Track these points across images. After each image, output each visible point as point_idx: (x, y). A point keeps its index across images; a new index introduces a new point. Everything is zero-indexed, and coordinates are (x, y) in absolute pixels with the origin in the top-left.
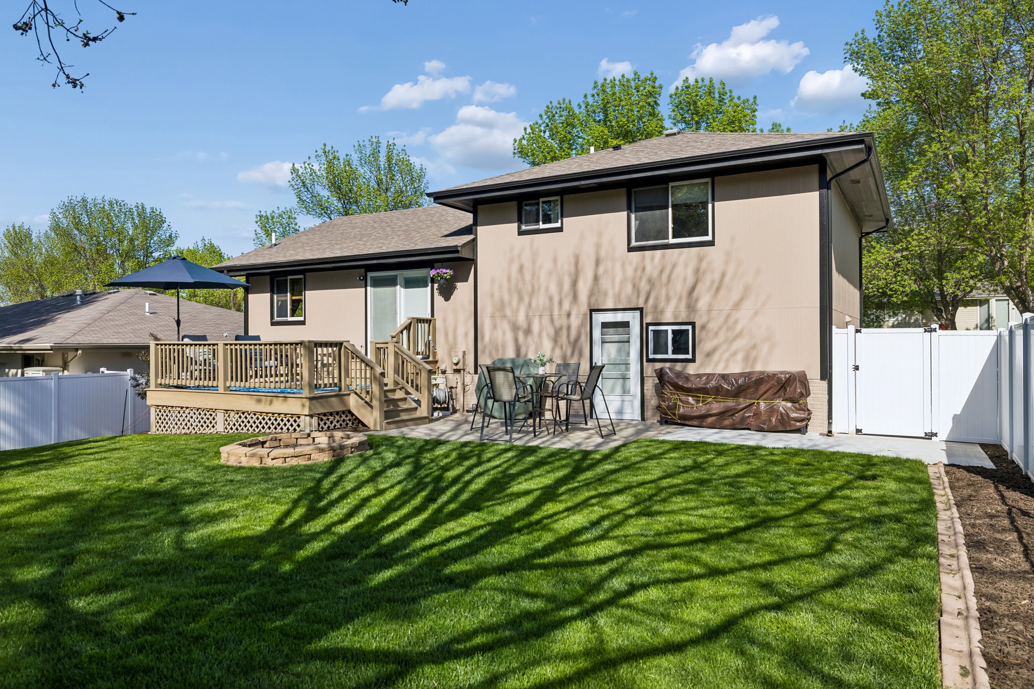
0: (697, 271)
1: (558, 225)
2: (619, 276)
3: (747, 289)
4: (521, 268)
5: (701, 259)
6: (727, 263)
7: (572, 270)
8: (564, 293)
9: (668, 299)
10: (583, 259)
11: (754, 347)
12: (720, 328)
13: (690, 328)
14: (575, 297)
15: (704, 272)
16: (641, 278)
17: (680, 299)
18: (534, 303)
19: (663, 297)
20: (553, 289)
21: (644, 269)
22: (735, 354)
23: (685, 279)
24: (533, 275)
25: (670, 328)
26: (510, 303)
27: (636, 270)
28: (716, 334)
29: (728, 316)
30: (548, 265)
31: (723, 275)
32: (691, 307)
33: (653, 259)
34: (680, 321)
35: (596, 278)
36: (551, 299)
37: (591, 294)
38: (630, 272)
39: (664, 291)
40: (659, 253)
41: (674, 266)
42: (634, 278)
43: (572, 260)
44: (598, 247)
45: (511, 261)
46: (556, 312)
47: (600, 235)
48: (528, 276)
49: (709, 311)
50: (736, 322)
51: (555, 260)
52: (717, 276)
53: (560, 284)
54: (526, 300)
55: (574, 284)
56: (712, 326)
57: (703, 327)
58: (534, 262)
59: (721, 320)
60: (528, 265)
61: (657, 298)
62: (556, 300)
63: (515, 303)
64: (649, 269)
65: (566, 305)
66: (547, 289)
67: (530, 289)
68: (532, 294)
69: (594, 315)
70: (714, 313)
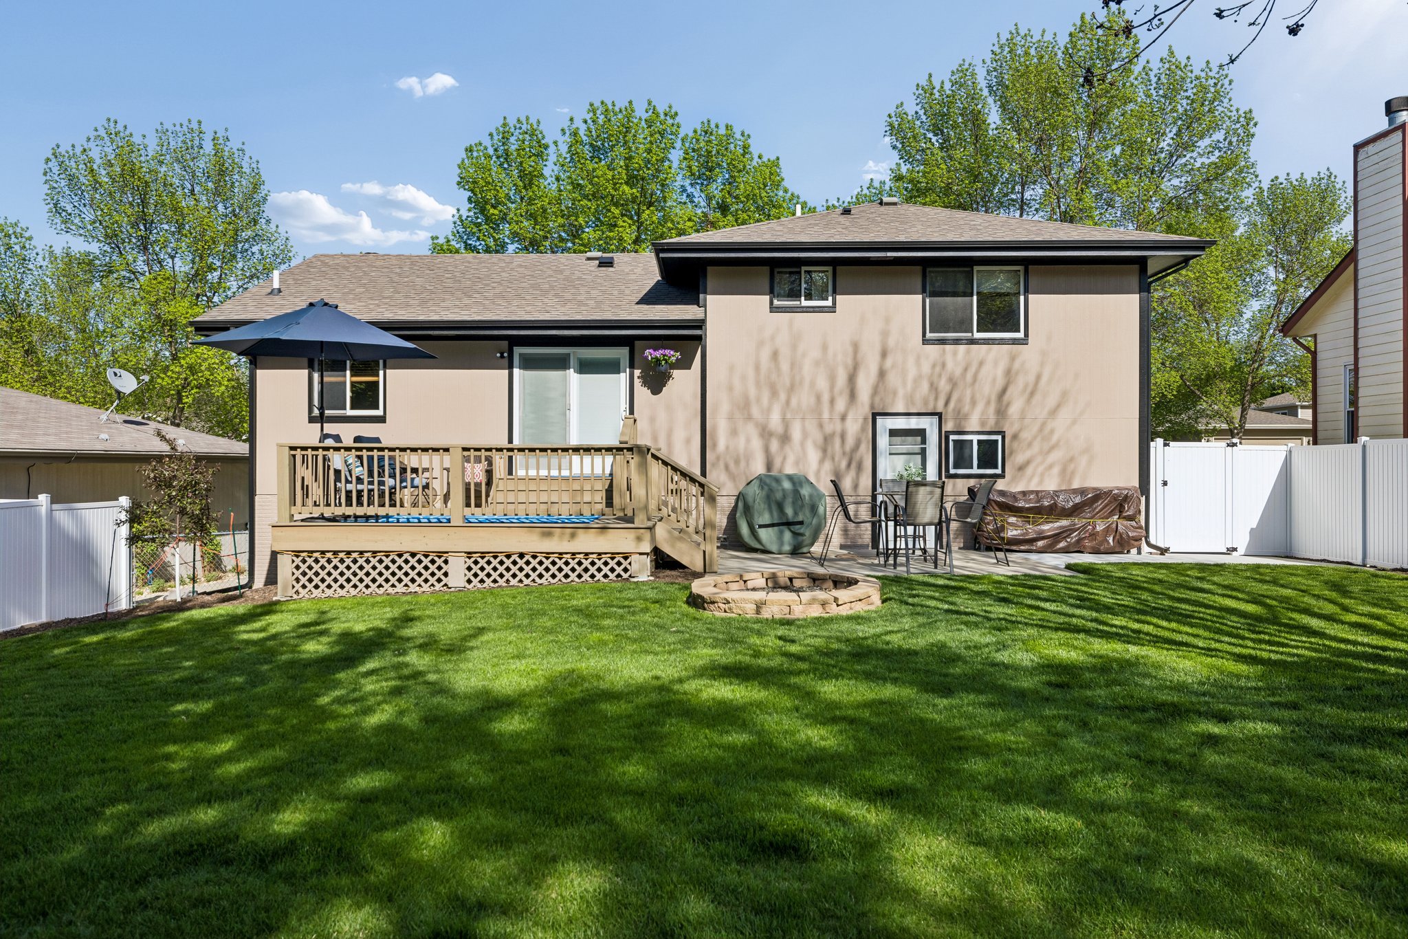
0: (1008, 372)
1: (829, 303)
2: (912, 372)
3: (1065, 394)
4: (775, 355)
5: (1013, 358)
6: (1042, 364)
7: (850, 361)
8: (837, 390)
9: (974, 403)
10: (864, 348)
11: (1072, 459)
12: (1035, 438)
13: (999, 438)
14: (853, 395)
15: (1017, 373)
16: (940, 376)
17: (988, 403)
18: (794, 402)
19: (968, 399)
20: (822, 384)
21: (944, 365)
22: (1050, 467)
23: (994, 380)
24: (793, 365)
25: (975, 438)
26: (758, 400)
27: (934, 366)
28: (1030, 445)
29: (1043, 425)
30: (815, 353)
31: (1038, 377)
32: (1001, 412)
33: (955, 353)
34: (988, 429)
35: (882, 374)
36: (818, 398)
37: (875, 391)
38: (926, 368)
39: (968, 392)
40: (962, 348)
41: (981, 364)
42: (932, 374)
43: (850, 350)
44: (885, 334)
45: (761, 344)
46: (826, 415)
47: (887, 320)
48: (785, 366)
49: (1022, 418)
50: (1052, 431)
51: (825, 348)
52: (1031, 378)
53: (832, 379)
54: (783, 397)
55: (852, 379)
56: (1025, 435)
57: (1015, 437)
58: (794, 347)
59: (1035, 428)
60: (785, 352)
61: (960, 400)
62: (826, 398)
63: (765, 400)
64: (950, 365)
65: (841, 405)
66: (813, 384)
67: (788, 383)
68: (792, 389)
69: (880, 420)
70: (1027, 421)
